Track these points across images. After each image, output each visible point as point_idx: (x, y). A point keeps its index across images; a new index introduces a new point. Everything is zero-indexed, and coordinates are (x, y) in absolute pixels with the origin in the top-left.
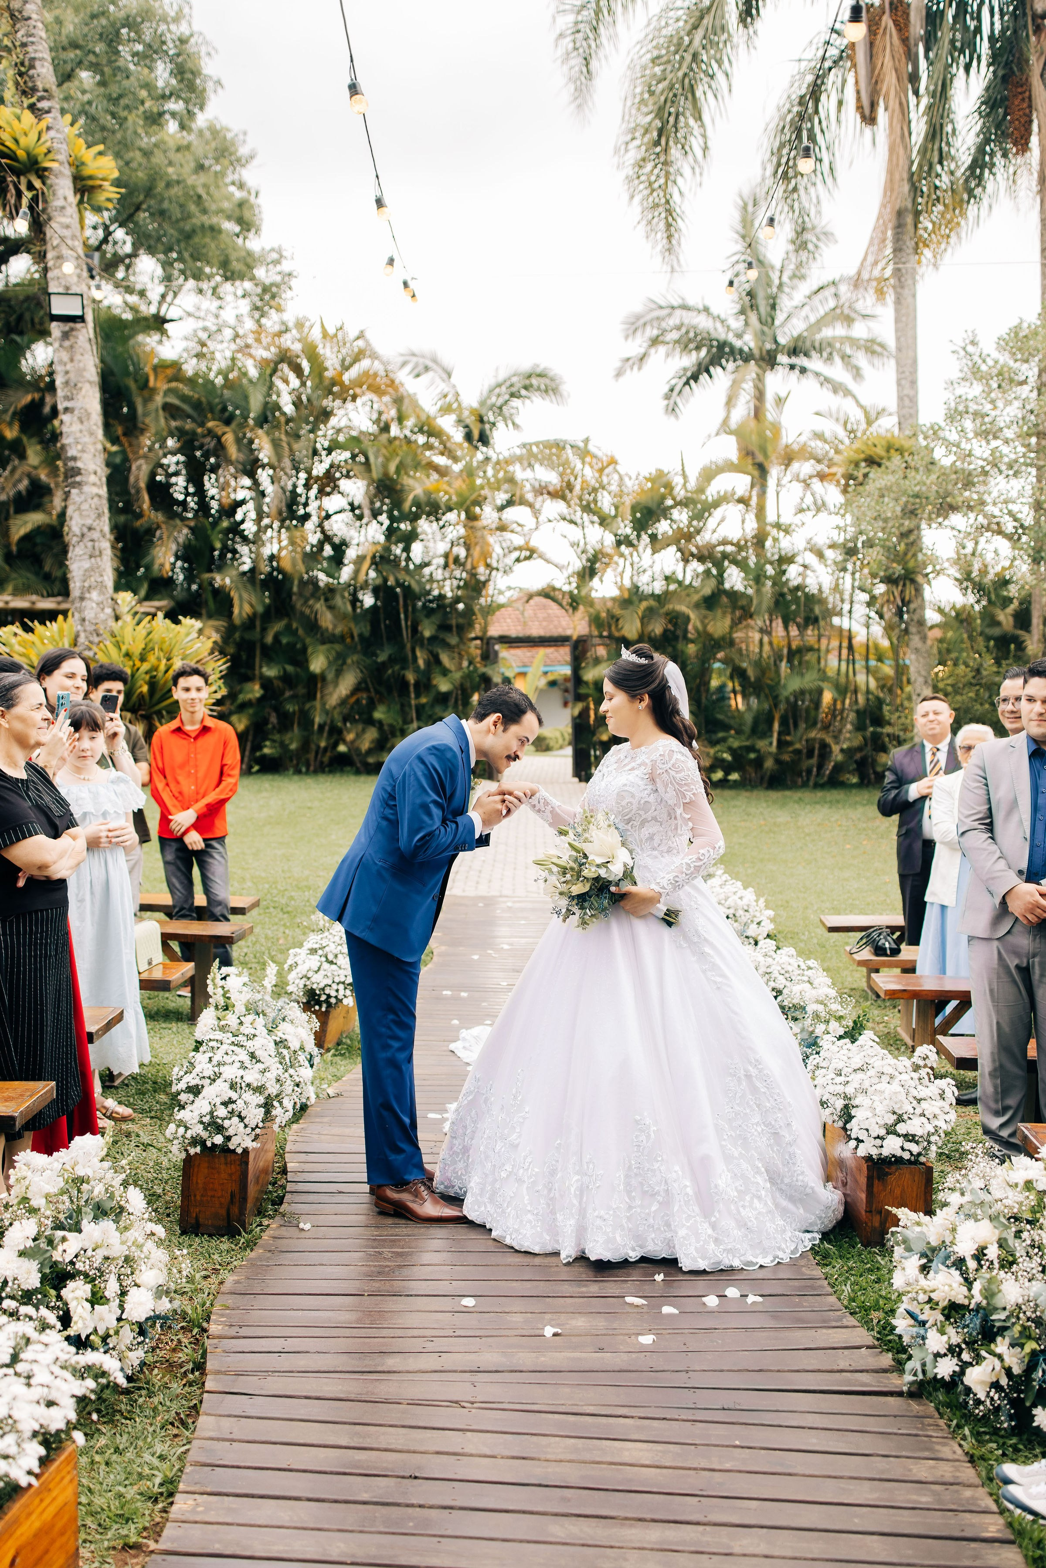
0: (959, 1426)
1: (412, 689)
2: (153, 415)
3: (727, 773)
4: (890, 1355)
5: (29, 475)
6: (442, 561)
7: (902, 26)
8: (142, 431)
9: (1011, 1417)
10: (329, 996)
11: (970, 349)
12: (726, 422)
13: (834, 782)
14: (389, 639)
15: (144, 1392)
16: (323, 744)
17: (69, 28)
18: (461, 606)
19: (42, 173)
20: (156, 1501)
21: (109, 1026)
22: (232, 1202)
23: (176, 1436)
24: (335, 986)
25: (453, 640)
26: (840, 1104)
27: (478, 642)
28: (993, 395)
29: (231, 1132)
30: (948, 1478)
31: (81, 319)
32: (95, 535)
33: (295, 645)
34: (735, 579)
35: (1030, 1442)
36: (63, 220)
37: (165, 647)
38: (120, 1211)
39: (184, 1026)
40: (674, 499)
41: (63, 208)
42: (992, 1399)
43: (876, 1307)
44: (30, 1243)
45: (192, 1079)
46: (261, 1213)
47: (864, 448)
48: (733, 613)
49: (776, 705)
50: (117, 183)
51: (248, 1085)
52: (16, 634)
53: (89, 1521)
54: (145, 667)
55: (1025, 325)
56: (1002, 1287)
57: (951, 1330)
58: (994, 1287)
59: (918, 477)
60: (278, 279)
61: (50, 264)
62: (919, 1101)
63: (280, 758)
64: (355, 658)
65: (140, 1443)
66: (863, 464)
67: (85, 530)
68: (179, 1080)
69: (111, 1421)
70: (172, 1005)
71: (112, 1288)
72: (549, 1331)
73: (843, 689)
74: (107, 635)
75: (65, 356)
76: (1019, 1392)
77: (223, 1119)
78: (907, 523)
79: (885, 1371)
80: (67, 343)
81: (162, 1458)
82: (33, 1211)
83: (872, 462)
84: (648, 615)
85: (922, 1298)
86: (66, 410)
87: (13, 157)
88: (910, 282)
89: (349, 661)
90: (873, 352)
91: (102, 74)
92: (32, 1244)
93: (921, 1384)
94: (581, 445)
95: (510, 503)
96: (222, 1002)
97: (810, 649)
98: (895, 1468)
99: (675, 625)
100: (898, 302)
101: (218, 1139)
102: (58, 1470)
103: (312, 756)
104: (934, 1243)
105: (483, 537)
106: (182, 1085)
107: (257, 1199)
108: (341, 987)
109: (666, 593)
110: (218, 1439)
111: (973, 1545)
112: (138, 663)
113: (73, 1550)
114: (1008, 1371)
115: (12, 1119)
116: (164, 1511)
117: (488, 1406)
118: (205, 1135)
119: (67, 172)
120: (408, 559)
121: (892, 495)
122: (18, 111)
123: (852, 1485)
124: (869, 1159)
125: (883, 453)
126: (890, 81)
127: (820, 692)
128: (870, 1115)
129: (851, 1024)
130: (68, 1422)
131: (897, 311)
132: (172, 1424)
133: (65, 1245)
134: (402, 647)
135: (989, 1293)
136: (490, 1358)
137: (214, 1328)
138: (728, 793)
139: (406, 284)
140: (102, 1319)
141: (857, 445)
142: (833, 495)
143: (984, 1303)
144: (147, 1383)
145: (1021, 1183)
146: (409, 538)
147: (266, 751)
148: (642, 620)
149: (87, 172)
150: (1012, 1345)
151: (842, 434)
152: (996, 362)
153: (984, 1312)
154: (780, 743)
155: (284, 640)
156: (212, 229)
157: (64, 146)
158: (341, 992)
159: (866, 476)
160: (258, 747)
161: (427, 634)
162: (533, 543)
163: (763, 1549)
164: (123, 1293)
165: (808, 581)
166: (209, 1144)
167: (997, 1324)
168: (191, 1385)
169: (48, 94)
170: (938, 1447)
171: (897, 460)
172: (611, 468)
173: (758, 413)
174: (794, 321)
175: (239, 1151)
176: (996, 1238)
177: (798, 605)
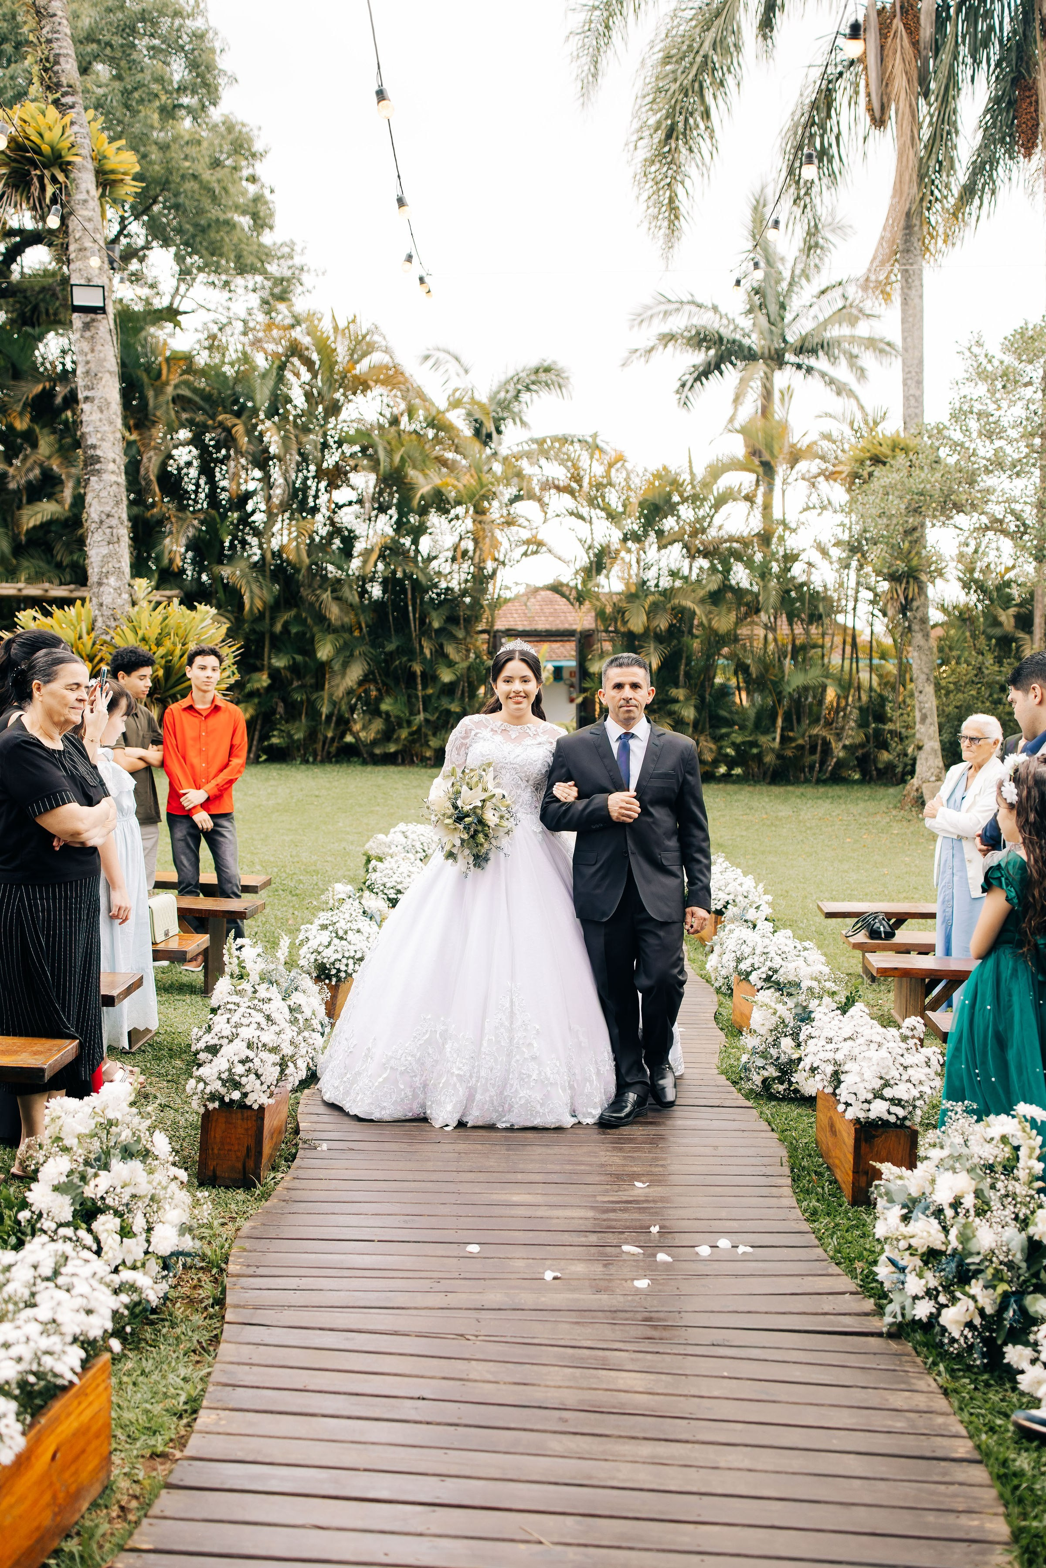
0: (935, 1364)
1: (419, 680)
2: (164, 408)
3: (730, 768)
4: (872, 1300)
5: (41, 465)
6: (450, 554)
7: (912, 29)
8: (154, 423)
9: (984, 1355)
10: (339, 971)
11: (975, 350)
12: (732, 420)
13: (837, 778)
14: (396, 631)
15: (167, 1324)
16: (330, 735)
17: (86, 22)
18: (468, 600)
19: (65, 167)
20: (180, 1417)
21: (129, 991)
22: (248, 1155)
23: (198, 1362)
24: (344, 961)
25: (460, 634)
26: (830, 1069)
27: (486, 636)
28: (998, 395)
29: (248, 1089)
30: (922, 1406)
31: (102, 310)
32: (114, 522)
33: (304, 634)
34: (741, 576)
35: (1001, 1378)
36: (86, 213)
37: (180, 632)
38: (146, 1154)
39: (196, 999)
40: (681, 496)
41: (85, 201)
42: (966, 1337)
43: (860, 1257)
44: (63, 1179)
45: (210, 1039)
46: (274, 1168)
47: (870, 447)
48: (738, 609)
49: (780, 701)
50: (138, 177)
51: (264, 1045)
52: (35, 618)
53: (119, 1432)
54: (161, 651)
55: (1031, 326)
56: (977, 1233)
57: (929, 1275)
58: (969, 1232)
59: (923, 475)
60: (288, 273)
61: (72, 256)
62: (906, 1068)
63: (288, 747)
64: (363, 648)
65: (165, 1367)
66: (868, 463)
67: (104, 517)
68: (198, 1040)
69: (137, 1348)
70: (185, 979)
71: (138, 1223)
72: (549, 1275)
73: (847, 685)
74: (124, 620)
75: (86, 347)
76: (992, 1331)
77: (241, 1076)
78: (911, 520)
79: (867, 1314)
80: (88, 334)
81: (186, 1380)
82: (66, 1150)
83: (877, 460)
84: (653, 610)
85: (903, 1244)
86: (87, 399)
87: (38, 151)
88: (917, 283)
89: (357, 653)
90: (881, 351)
91: (118, 68)
92: (65, 1179)
93: (900, 1325)
94: (590, 440)
95: (517, 498)
96: (237, 971)
97: (815, 646)
98: (872, 1398)
99: (681, 620)
100: (905, 302)
101: (236, 1095)
102: (94, 1377)
103: (319, 746)
104: (915, 1194)
105: (491, 531)
106: (201, 1045)
107: (271, 1156)
108: (351, 961)
109: (672, 588)
110: (239, 1364)
111: (943, 1464)
112: (154, 648)
113: (106, 1453)
114: (981, 1312)
115: (41, 1070)
116: (189, 1425)
117: (491, 1339)
118: (223, 1091)
119: (90, 166)
120: (417, 551)
121: (897, 493)
122: (43, 106)
123: (833, 1412)
124: (857, 1121)
125: (889, 452)
126: (900, 83)
127: (824, 688)
128: (858, 1080)
129: (844, 1000)
130: (106, 1331)
131: (904, 311)
132: (194, 1351)
133: (98, 1180)
134: (410, 639)
135: (964, 1239)
136: (494, 1297)
137: (232, 1268)
138: (730, 788)
139: (422, 280)
140: (129, 1252)
141: (862, 443)
142: (838, 493)
143: (960, 1247)
144: (171, 1315)
145: (997, 1137)
146: (418, 532)
147: (275, 741)
148: (648, 614)
149: (109, 165)
150: (986, 1287)
151: (848, 432)
152: (1002, 362)
153: (959, 1256)
154: (784, 739)
155: (294, 630)
156: (227, 222)
157: (87, 141)
158: (351, 967)
159: (871, 475)
160: (265, 737)
161: (436, 625)
162: (539, 537)
163: (747, 1464)
164: (149, 1230)
165: (813, 578)
166: (227, 1100)
167: (972, 1267)
168: (211, 1318)
169: (71, 90)
170: (914, 1381)
171: (901, 457)
172: (619, 465)
173: (765, 411)
174: (802, 320)
175: (256, 1107)
176: (972, 1188)
177: (803, 604)
